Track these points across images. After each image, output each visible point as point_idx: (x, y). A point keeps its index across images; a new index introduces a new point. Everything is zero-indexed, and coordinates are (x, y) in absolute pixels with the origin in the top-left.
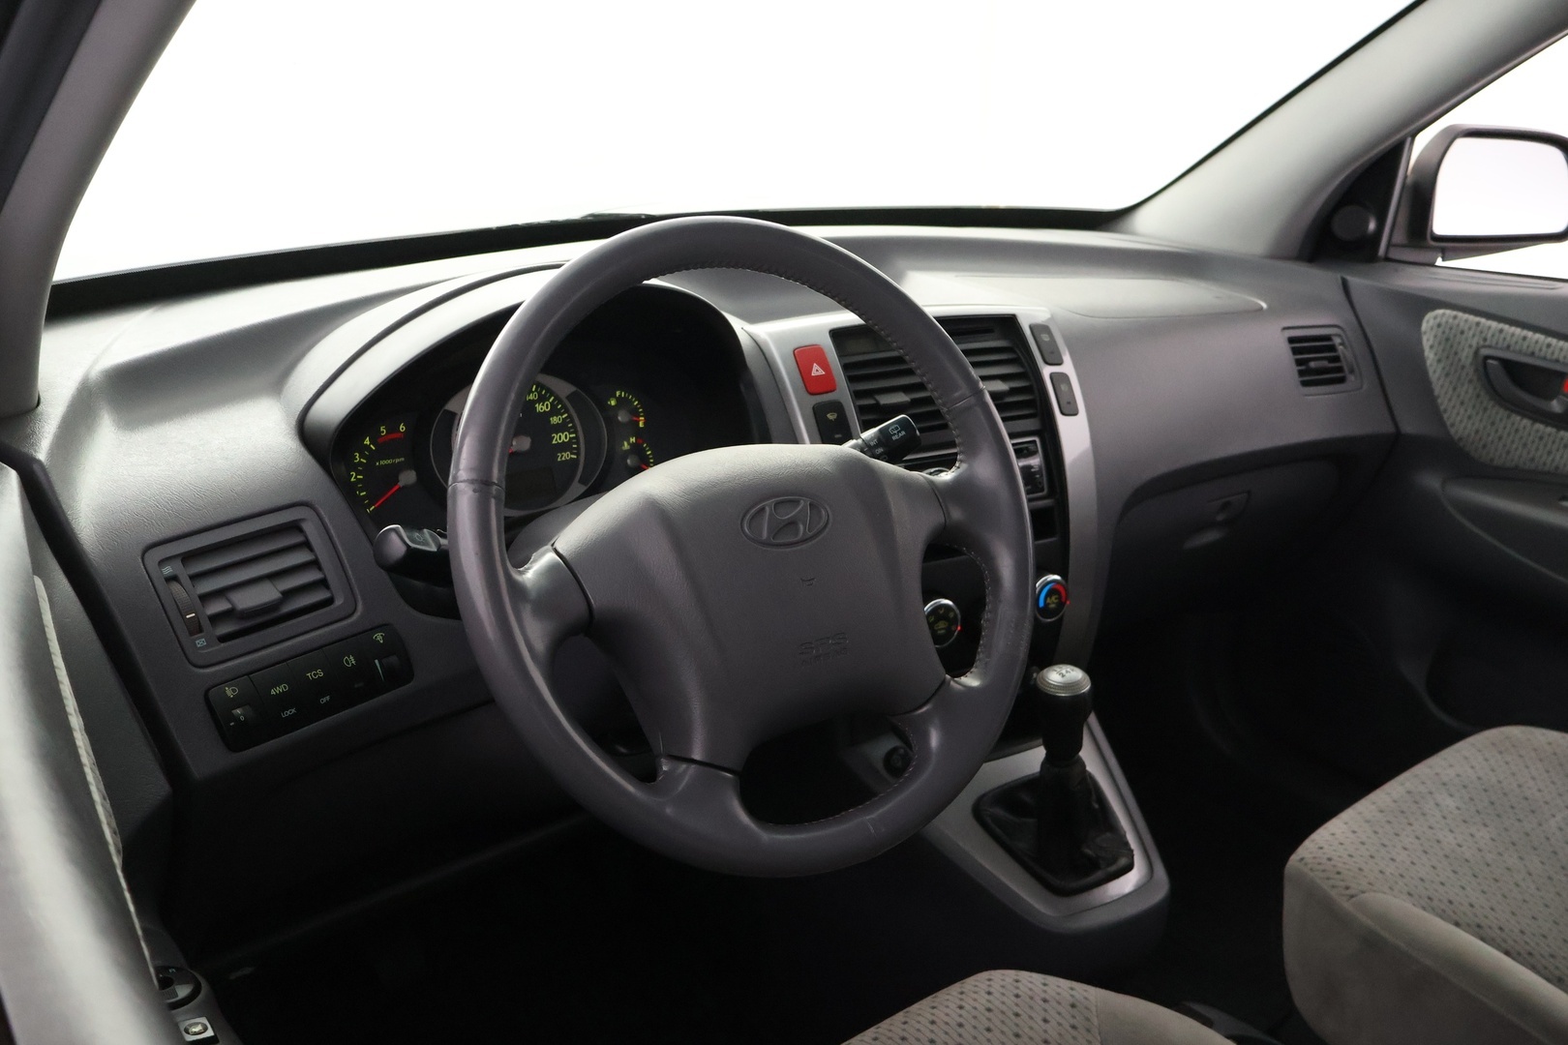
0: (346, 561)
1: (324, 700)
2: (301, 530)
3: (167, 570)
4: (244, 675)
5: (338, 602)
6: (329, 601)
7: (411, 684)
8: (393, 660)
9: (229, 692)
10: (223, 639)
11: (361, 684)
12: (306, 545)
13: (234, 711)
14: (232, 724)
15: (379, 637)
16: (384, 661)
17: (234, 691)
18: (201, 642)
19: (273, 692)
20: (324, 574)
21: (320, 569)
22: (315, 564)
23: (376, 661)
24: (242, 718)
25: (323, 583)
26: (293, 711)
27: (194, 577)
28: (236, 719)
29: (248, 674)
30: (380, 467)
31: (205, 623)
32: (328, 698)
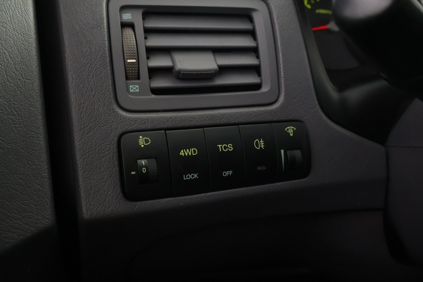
0: (281, 55)
1: (227, 173)
2: (251, 20)
3: (127, 17)
4: (160, 129)
5: (265, 89)
6: (257, 87)
7: (305, 179)
8: (297, 153)
9: (142, 141)
10: (156, 91)
11: (263, 168)
12: (252, 33)
13: (139, 161)
14: (133, 173)
15: (290, 130)
16: (288, 152)
17: (147, 141)
18: (134, 88)
19: (182, 153)
20: (260, 62)
21: (258, 57)
22: (254, 51)
23: (282, 151)
24: (144, 170)
25: (256, 69)
26: (196, 176)
27: (148, 32)
28: (138, 168)
29: (166, 129)
30: (320, 14)
31: (144, 73)
32: (231, 172)
